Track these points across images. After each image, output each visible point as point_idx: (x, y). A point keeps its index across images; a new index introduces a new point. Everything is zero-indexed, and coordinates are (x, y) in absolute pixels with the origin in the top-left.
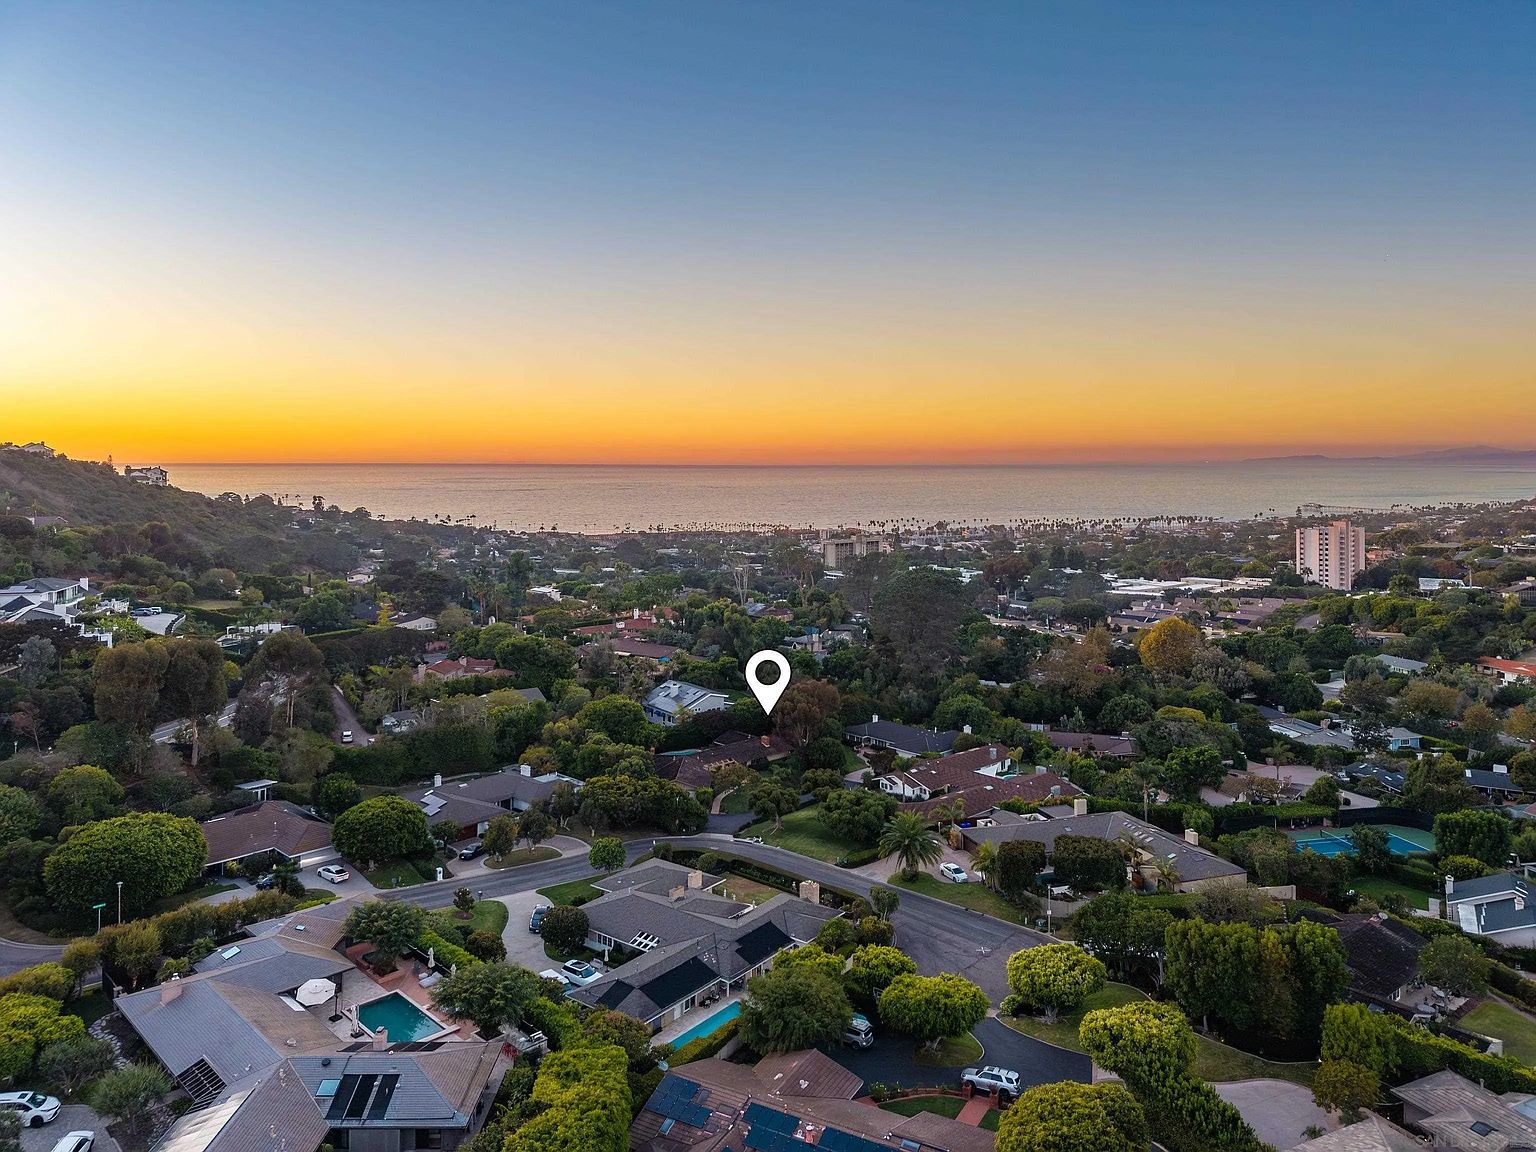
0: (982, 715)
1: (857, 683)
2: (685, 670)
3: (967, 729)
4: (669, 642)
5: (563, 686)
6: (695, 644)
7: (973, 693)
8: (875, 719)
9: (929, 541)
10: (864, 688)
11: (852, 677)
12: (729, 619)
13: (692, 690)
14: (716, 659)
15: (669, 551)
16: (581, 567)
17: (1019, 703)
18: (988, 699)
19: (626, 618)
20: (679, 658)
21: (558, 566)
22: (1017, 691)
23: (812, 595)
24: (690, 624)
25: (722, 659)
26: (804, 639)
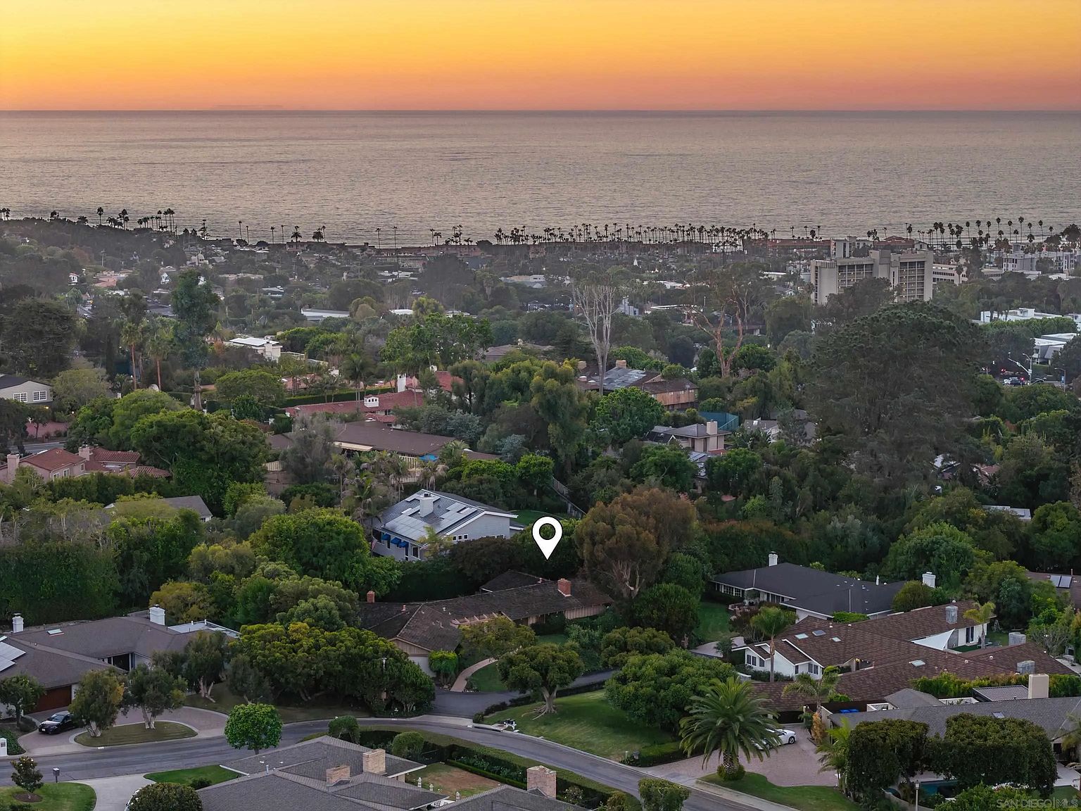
0: (961, 556)
1: (755, 501)
2: (458, 476)
3: (929, 579)
4: (439, 428)
5: (241, 493)
6: (483, 433)
7: (960, 523)
8: (773, 560)
9: (1043, 265)
10: (767, 512)
11: (750, 492)
12: (540, 389)
13: (458, 505)
14: (516, 459)
15: (531, 279)
16: (352, 307)
17: (1042, 541)
18: (982, 533)
19: (384, 391)
20: (450, 455)
21: (311, 305)
22: (1045, 522)
23: (743, 357)
24: (481, 398)
25: (525, 458)
26: (692, 429)
